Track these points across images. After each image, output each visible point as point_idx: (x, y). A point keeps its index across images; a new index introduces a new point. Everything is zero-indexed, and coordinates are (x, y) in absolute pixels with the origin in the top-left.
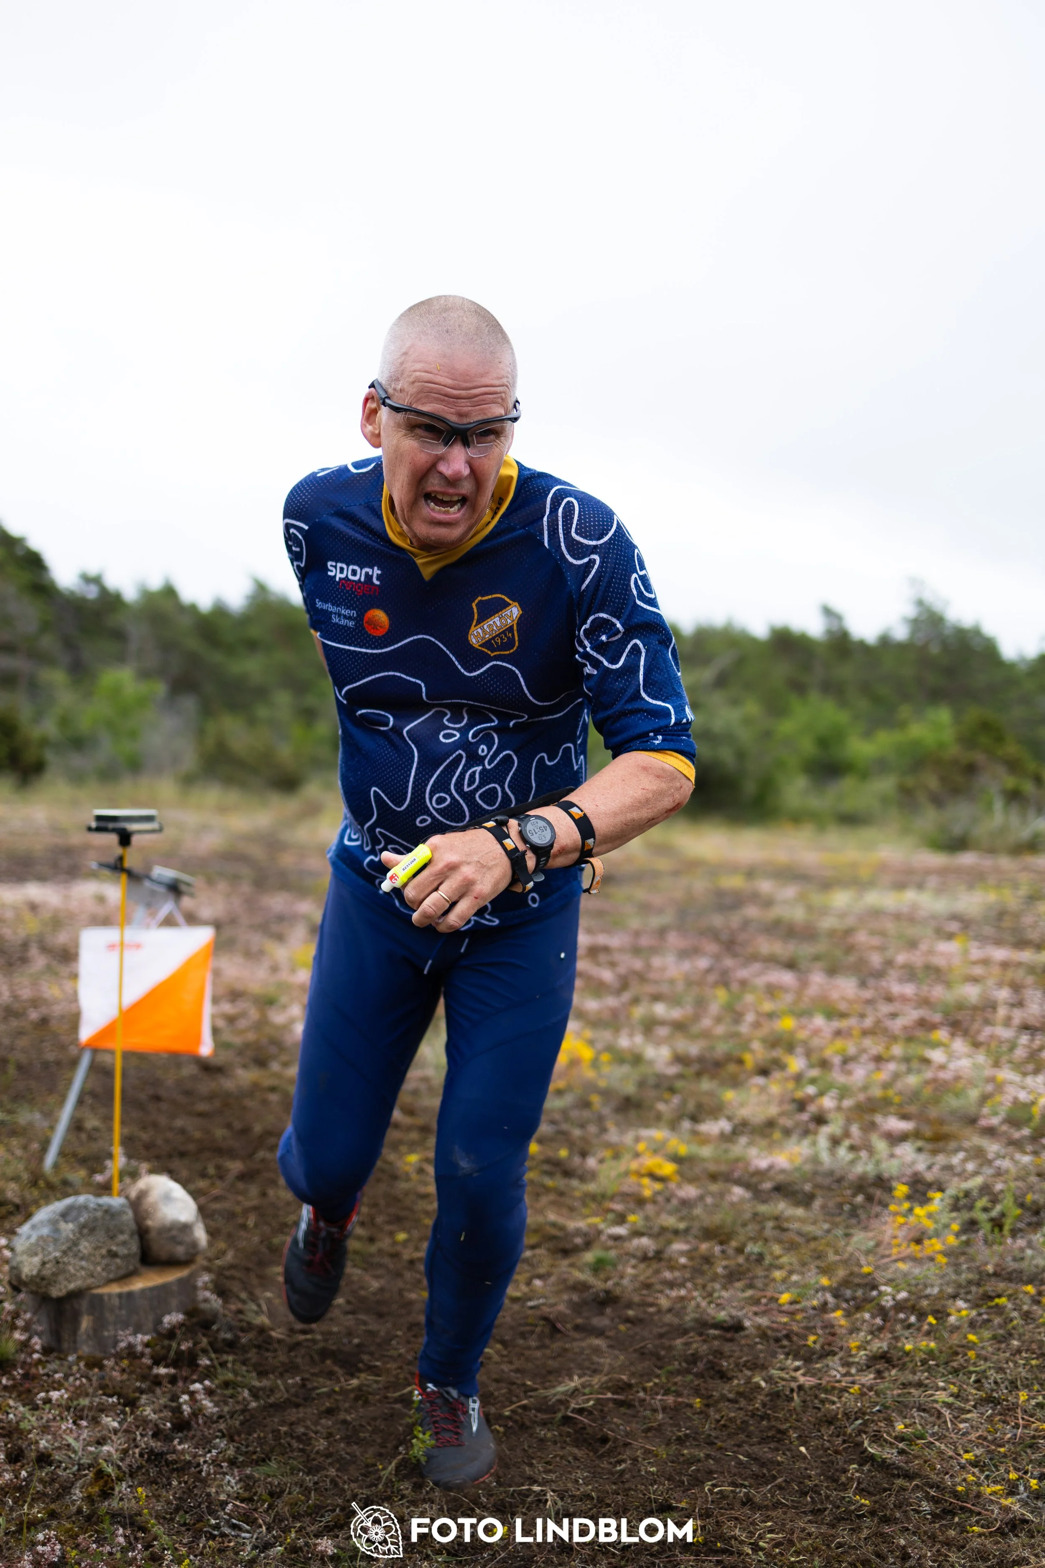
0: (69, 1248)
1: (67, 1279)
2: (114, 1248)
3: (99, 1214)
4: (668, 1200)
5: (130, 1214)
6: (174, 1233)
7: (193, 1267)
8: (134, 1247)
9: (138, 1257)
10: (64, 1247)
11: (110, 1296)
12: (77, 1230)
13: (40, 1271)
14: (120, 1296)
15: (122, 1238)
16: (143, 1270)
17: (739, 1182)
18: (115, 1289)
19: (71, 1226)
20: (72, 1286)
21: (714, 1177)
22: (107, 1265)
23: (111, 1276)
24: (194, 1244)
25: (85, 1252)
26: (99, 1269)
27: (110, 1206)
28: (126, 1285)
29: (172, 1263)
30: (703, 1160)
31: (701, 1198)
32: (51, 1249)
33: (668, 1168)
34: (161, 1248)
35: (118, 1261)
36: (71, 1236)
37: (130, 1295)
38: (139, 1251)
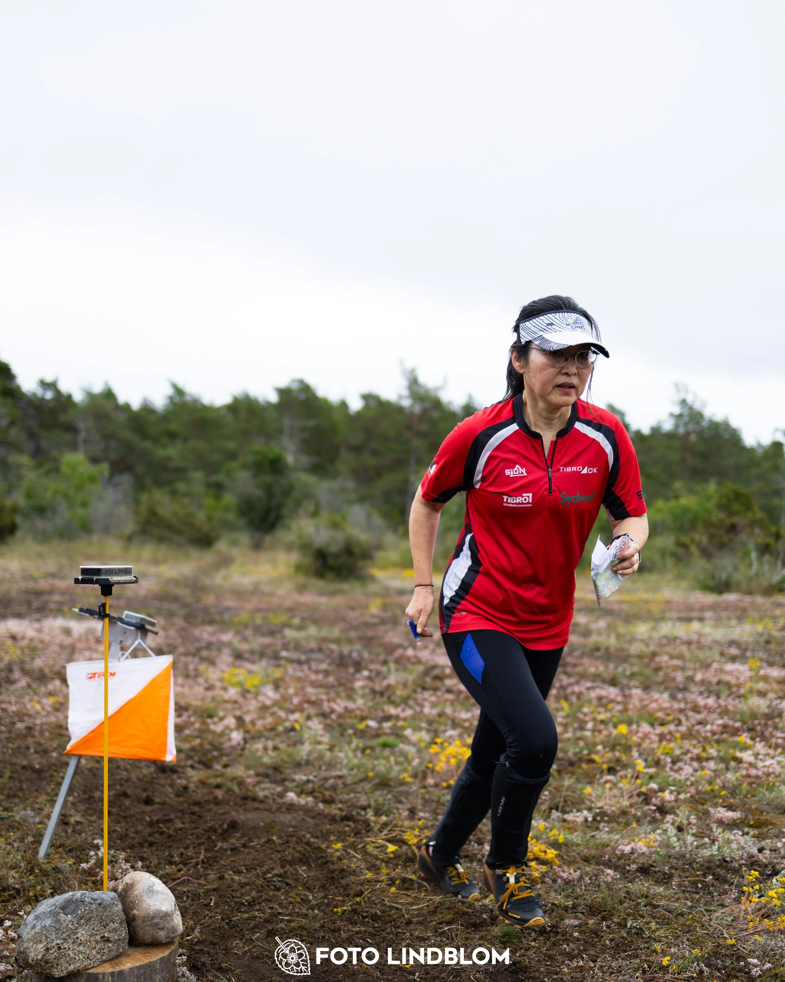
0: (69, 936)
1: (67, 962)
2: (106, 935)
3: (94, 907)
4: (554, 881)
5: (120, 906)
6: (156, 920)
7: (173, 947)
8: (124, 933)
9: (127, 941)
10: (64, 936)
11: (104, 974)
12: (75, 921)
13: (44, 955)
14: (112, 974)
15: (113, 926)
16: (131, 951)
17: (608, 864)
18: (108, 969)
19: (69, 916)
20: (72, 967)
21: (587, 860)
22: (100, 949)
23: (104, 958)
24: (174, 930)
25: (83, 939)
26: (94, 952)
27: (103, 899)
28: (116, 964)
29: (155, 944)
30: (578, 845)
31: (581, 878)
32: (53, 937)
33: (551, 853)
34: (146, 933)
35: (110, 945)
36: (70, 926)
37: (121, 973)
38: (127, 937)
